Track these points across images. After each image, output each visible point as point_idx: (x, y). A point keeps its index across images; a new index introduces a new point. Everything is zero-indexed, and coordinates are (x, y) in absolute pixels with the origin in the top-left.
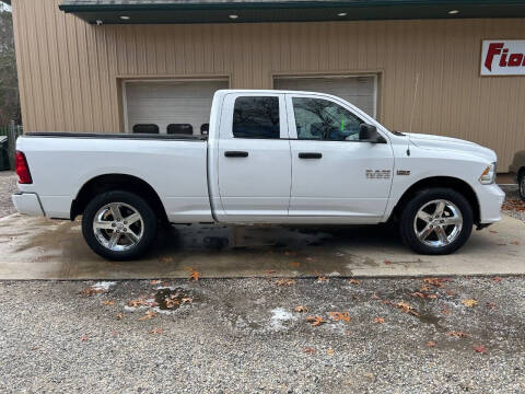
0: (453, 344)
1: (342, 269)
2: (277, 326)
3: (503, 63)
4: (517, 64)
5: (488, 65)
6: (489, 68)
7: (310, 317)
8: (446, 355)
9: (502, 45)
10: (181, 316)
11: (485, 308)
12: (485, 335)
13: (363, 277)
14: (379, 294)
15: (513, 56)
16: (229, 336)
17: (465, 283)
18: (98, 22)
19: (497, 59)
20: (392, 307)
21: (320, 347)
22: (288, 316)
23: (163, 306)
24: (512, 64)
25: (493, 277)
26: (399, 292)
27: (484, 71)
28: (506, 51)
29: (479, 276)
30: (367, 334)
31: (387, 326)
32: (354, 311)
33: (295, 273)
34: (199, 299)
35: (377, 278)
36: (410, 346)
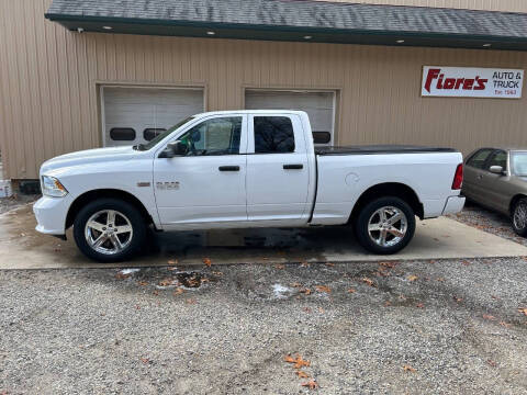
0: (402, 304)
1: (319, 257)
2: (280, 296)
3: (439, 86)
4: (451, 87)
5: (428, 87)
6: (429, 90)
7: (302, 289)
8: (398, 309)
9: (438, 71)
10: (204, 292)
11: (423, 281)
12: (422, 297)
13: (336, 262)
14: (349, 274)
15: (447, 80)
16: (246, 303)
17: (409, 265)
18: (80, 30)
19: (435, 82)
20: (360, 283)
21: (314, 307)
22: (285, 289)
23: (187, 285)
24: (446, 87)
25: (429, 261)
26: (363, 272)
27: (424, 92)
28: (442, 76)
29: (419, 260)
30: (344, 299)
31: (358, 294)
32: (333, 285)
33: (283, 260)
34: (214, 280)
35: (345, 262)
36: (374, 305)
